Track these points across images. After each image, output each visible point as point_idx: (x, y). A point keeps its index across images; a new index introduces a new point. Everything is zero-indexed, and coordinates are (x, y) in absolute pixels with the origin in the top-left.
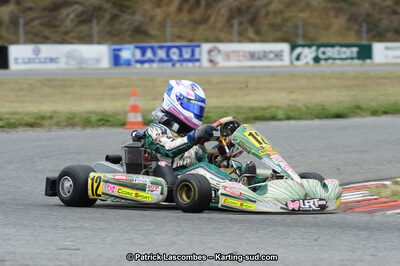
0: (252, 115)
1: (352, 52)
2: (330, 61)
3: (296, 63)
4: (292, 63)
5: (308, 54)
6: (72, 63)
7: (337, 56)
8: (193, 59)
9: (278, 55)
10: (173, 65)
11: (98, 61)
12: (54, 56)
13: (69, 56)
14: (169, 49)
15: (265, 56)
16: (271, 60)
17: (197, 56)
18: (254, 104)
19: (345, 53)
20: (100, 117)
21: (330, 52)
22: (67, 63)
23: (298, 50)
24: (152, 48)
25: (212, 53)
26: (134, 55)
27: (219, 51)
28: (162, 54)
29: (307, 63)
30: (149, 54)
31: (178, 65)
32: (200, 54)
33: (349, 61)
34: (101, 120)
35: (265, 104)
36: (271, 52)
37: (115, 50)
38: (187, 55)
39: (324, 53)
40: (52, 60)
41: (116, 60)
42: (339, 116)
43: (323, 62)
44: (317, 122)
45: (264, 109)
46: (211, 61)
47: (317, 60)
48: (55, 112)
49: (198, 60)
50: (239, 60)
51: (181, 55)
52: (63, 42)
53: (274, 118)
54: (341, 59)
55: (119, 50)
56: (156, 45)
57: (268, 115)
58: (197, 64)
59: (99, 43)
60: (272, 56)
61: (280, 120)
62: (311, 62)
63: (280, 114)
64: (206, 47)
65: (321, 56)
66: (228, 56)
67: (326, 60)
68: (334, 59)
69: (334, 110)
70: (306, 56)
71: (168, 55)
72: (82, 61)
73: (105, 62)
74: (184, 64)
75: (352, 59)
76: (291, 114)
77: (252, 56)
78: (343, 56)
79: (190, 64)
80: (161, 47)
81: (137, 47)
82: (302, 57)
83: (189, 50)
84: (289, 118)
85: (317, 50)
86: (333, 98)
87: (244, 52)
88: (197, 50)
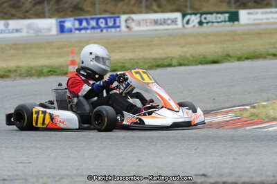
0: (155, 64)
1: (225, 17)
2: (210, 24)
3: (186, 26)
4: (183, 26)
5: (195, 19)
6: (31, 32)
7: (214, 20)
8: (115, 26)
9: (174, 21)
10: (102, 31)
11: (49, 30)
12: (18, 28)
13: (29, 27)
14: (98, 19)
15: (164, 22)
16: (169, 25)
17: (118, 24)
18: (157, 56)
19: (220, 18)
20: (49, 69)
21: (210, 17)
22: (28, 32)
23: (188, 17)
24: (87, 20)
25: (128, 22)
26: (74, 25)
27: (133, 20)
28: (93, 23)
29: (194, 26)
30: (84, 24)
31: (105, 31)
32: (120, 23)
33: (223, 23)
34: (50, 71)
35: (164, 56)
36: (168, 19)
37: (60, 22)
38: (111, 24)
39: (205, 18)
40: (17, 31)
41: (62, 29)
42: (215, 62)
43: (205, 25)
44: (200, 67)
45: (164, 59)
46: (128, 27)
47: (201, 23)
48: (18, 67)
49: (119, 27)
50: (147, 26)
51: (106, 24)
52: (25, 17)
53: (170, 65)
54: (218, 22)
55: (64, 22)
56: (89, 17)
57: (166, 63)
58: (118, 29)
59: (50, 17)
60: (169, 22)
61: (174, 66)
62: (197, 25)
63: (174, 62)
64: (124, 17)
65: (204, 21)
66: (139, 23)
67: (207, 23)
68: (213, 22)
69: (211, 58)
70: (193, 21)
71: (97, 24)
72: (38, 31)
73: (54, 30)
74: (109, 30)
75: (225, 21)
76: (182, 62)
77: (156, 22)
78: (219, 20)
79: (113, 30)
80: (92, 19)
81: (75, 19)
82: (191, 22)
83: (112, 20)
84: (180, 65)
85: (201, 17)
86: (211, 50)
87: (150, 20)
88: (118, 20)
